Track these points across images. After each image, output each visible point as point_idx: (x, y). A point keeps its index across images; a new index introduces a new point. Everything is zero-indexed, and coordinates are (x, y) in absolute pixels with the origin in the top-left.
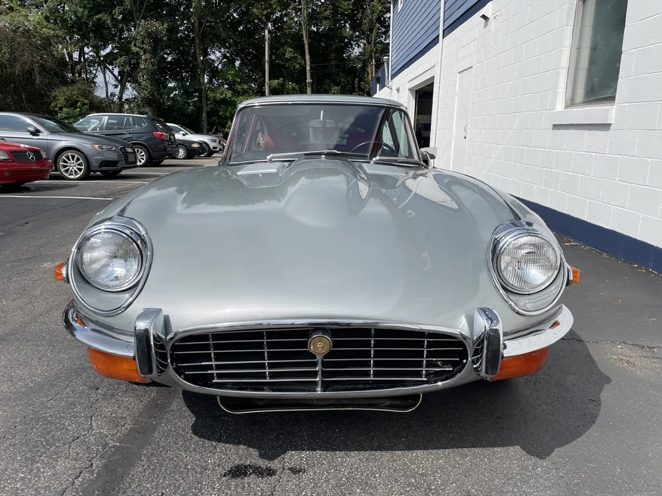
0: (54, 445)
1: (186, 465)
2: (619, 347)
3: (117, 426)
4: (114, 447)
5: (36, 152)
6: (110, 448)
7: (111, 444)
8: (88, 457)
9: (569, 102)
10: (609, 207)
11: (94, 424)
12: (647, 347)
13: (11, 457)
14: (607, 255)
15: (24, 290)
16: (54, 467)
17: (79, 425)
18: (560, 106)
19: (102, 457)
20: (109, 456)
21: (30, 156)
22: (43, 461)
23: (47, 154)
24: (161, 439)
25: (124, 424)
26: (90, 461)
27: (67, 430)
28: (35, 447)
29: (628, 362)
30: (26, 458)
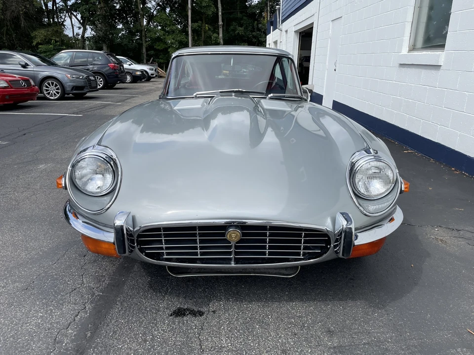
0: (60, 294)
1: (146, 308)
2: (437, 229)
3: (100, 281)
4: (99, 295)
5: (27, 81)
6: (96, 296)
7: (97, 293)
8: (82, 303)
9: (412, 47)
10: (436, 126)
11: (84, 280)
12: (456, 230)
13: (33, 302)
14: (434, 161)
15: (29, 185)
16: (61, 309)
17: (75, 281)
18: (405, 50)
19: (92, 302)
20: (96, 301)
21: (22, 83)
22: (54, 305)
23: (34, 82)
24: (128, 291)
25: (104, 281)
26: (84, 305)
27: (68, 284)
28: (47, 296)
29: (442, 240)
30: (43, 303)
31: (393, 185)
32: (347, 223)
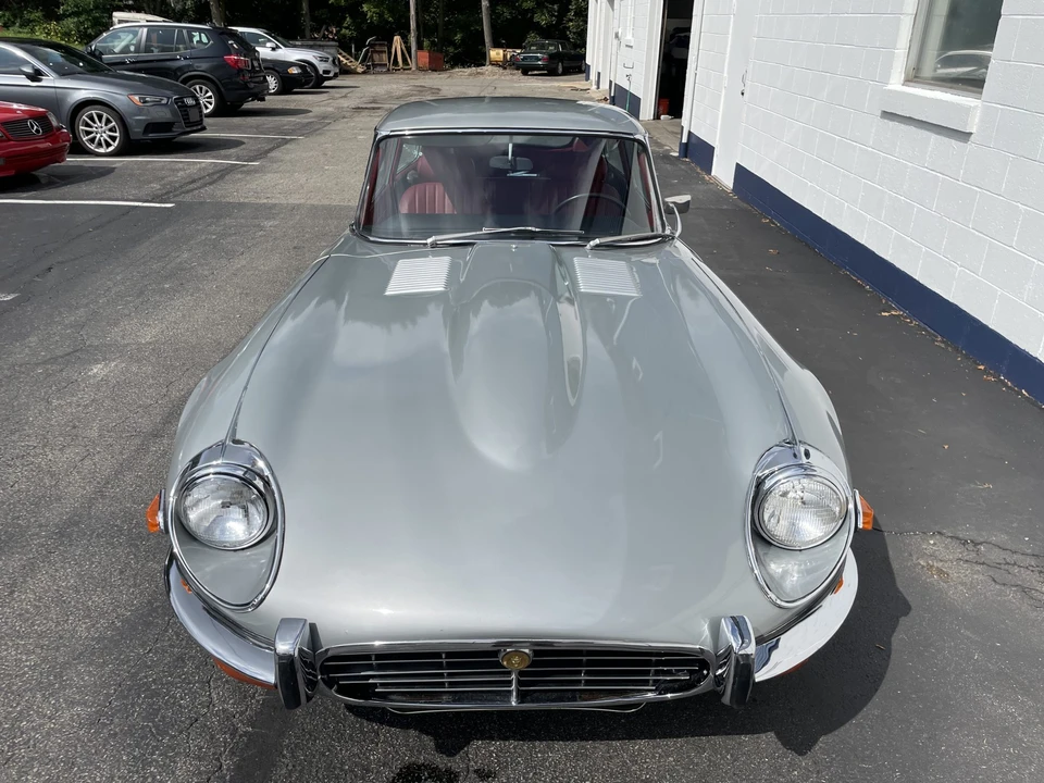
0: (168, 734)
1: (343, 764)
2: (932, 542)
3: (245, 697)
4: (246, 733)
5: (41, 119)
6: (241, 736)
7: (242, 729)
8: (214, 754)
9: (911, 72)
10: (953, 266)
11: (214, 696)
12: (972, 541)
13: (114, 756)
14: (942, 342)
15: (74, 427)
16: (173, 773)
17: (195, 698)
18: (896, 83)
19: (232, 753)
20: (242, 749)
21: (33, 127)
22: (158, 762)
24: (305, 719)
25: (254, 694)
26: (218, 759)
27: (180, 706)
28: (142, 738)
29: (940, 571)
30: (134, 757)
31: (841, 522)
32: (743, 643)
